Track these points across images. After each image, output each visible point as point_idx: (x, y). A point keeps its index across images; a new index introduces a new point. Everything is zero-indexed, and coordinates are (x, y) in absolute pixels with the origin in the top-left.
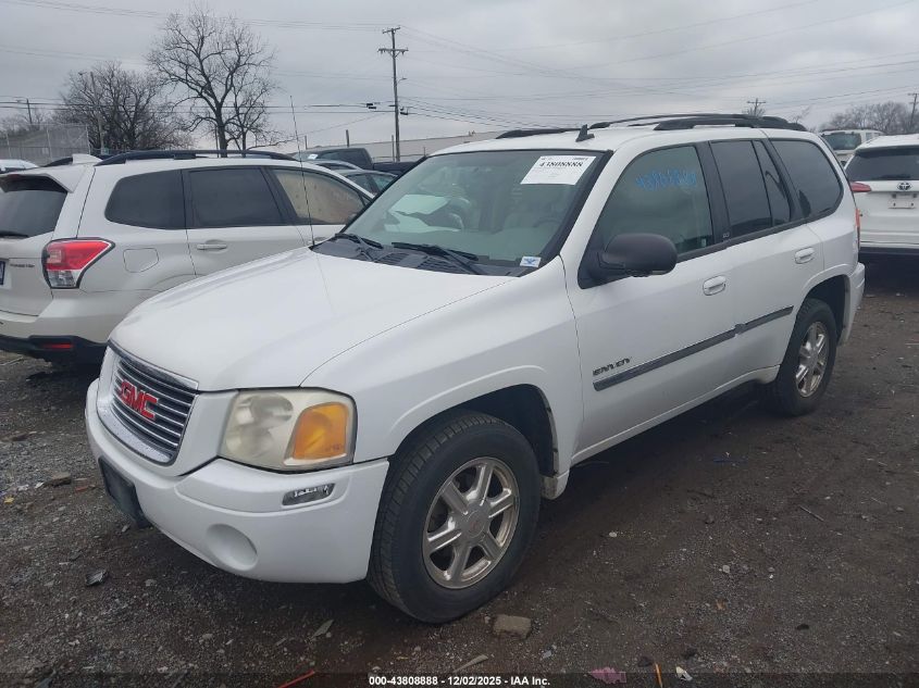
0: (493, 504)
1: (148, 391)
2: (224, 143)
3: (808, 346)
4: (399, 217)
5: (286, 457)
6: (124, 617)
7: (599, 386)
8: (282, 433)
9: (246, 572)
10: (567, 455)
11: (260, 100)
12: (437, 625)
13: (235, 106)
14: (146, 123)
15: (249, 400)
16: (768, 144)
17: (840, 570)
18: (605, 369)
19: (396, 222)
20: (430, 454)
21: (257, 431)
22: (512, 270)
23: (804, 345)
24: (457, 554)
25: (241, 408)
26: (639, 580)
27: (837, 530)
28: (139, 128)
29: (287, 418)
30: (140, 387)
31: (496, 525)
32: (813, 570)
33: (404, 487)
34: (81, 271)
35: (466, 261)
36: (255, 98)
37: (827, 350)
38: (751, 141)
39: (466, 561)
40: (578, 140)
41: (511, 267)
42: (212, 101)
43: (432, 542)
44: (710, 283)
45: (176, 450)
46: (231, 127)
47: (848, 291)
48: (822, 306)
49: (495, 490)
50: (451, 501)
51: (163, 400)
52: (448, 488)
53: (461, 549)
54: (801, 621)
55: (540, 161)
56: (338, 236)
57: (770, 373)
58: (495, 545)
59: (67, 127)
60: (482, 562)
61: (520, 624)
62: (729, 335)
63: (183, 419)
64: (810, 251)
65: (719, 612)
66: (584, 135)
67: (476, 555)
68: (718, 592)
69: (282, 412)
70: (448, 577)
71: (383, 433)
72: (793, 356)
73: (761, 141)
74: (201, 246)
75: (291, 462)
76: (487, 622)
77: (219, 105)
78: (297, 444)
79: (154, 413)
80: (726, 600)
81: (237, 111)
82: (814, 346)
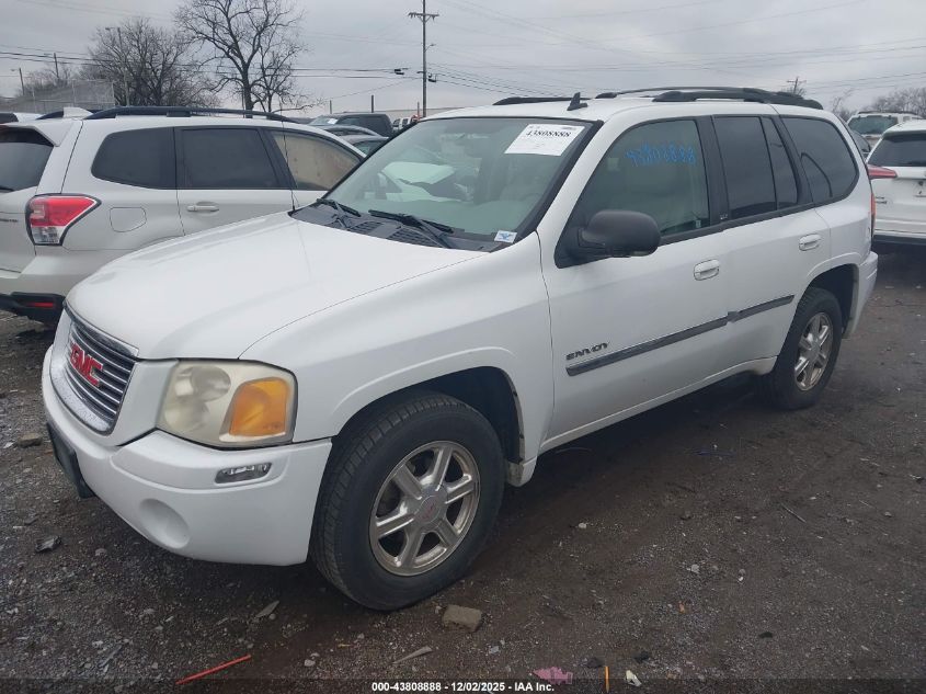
0: (451, 489)
1: (95, 356)
2: (250, 105)
3: (810, 337)
4: (402, 185)
5: (222, 433)
6: (69, 586)
7: (573, 371)
8: (220, 405)
9: (181, 550)
10: (535, 441)
11: (287, 62)
12: (385, 613)
13: (262, 68)
14: (172, 81)
15: (190, 370)
16: (778, 122)
17: (815, 575)
18: (579, 353)
19: (398, 190)
20: (380, 435)
21: (197, 403)
22: (485, 244)
23: (806, 336)
24: (409, 540)
25: (182, 378)
26: (601, 576)
27: (819, 534)
28: (165, 87)
29: (226, 391)
30: (88, 352)
31: (453, 511)
32: (787, 574)
33: (351, 469)
34: (64, 228)
35: (439, 232)
36: (282, 59)
37: (830, 343)
38: (759, 117)
39: (419, 545)
40: (569, 109)
41: (484, 242)
42: (239, 61)
43: (382, 526)
44: (701, 268)
45: (115, 418)
46: (256, 88)
47: (857, 281)
48: (826, 296)
49: (454, 474)
50: (403, 485)
51: (108, 366)
52: (400, 472)
53: (413, 535)
54: (766, 629)
55: (527, 130)
56: (319, 202)
57: (767, 365)
58: (453, 533)
59: (94, 83)
60: (437, 549)
61: (471, 616)
62: (720, 323)
63: (123, 386)
64: (816, 237)
65: (681, 614)
66: (576, 102)
67: (430, 541)
68: (683, 593)
69: (220, 385)
70: (399, 564)
71: (326, 412)
72: (792, 348)
73: (770, 117)
74: (190, 207)
75: (227, 438)
76: (437, 612)
77: (246, 66)
78: (232, 421)
79: (98, 379)
80: (690, 602)
81: (264, 72)
82: (816, 339)
